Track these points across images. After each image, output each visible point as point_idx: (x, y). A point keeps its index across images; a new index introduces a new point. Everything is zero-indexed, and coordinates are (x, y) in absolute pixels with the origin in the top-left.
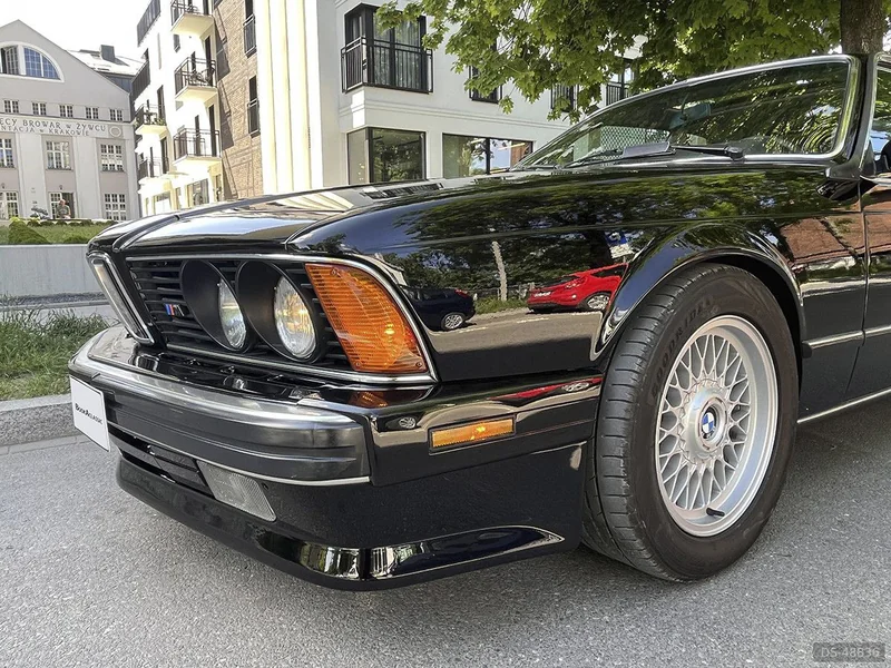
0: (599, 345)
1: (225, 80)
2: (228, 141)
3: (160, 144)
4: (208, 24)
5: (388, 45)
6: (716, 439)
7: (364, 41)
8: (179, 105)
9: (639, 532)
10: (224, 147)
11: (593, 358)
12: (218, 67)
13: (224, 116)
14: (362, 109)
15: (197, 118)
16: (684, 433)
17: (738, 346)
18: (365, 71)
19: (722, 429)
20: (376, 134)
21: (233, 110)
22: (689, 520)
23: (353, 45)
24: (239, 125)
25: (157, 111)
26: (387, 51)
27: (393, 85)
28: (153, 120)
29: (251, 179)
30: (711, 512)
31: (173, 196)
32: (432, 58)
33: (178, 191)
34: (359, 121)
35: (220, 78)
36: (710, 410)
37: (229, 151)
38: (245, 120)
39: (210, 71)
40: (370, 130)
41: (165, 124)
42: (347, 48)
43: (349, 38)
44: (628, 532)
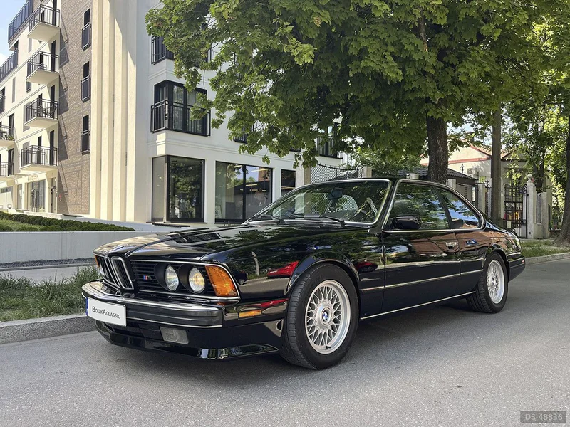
0: (287, 290)
1: (64, 115)
2: (63, 155)
3: (7, 153)
4: (54, 77)
5: (182, 106)
6: (328, 322)
7: (167, 103)
8: (25, 128)
9: (300, 349)
10: (59, 160)
11: (285, 294)
12: (59, 106)
13: (62, 139)
14: (163, 144)
15: (40, 139)
16: (316, 319)
17: (335, 290)
18: (167, 120)
19: (331, 318)
20: (172, 159)
21: (69, 135)
22: (319, 348)
23: (159, 104)
24: (73, 145)
25: (8, 130)
26: (182, 109)
27: (185, 130)
28: (4, 136)
29: (80, 182)
30: (327, 347)
31: (15, 190)
32: (210, 115)
33: (20, 187)
34: (161, 151)
35: (60, 113)
36: (325, 311)
37: (64, 162)
38: (78, 143)
39: (52, 108)
40: (168, 157)
41: (13, 139)
42: (155, 106)
43: (157, 99)
44: (297, 349)
